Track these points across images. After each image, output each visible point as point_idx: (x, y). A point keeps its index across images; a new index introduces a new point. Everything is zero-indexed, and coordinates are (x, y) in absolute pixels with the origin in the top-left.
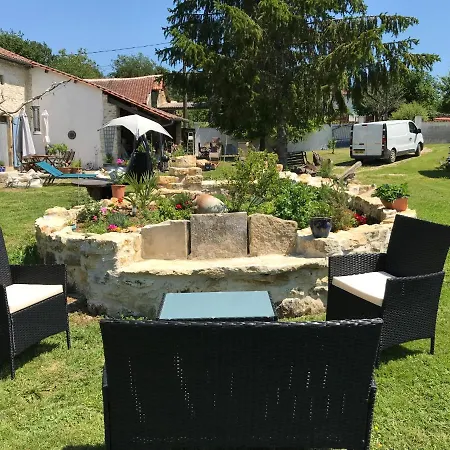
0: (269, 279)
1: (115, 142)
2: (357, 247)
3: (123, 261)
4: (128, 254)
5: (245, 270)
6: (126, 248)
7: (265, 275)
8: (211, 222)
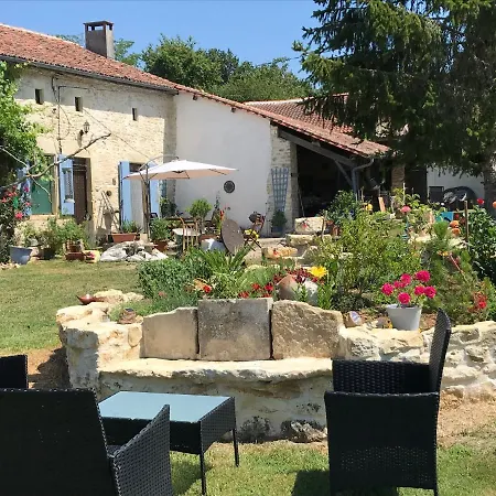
0: (270, 388)
1: (289, 195)
2: (407, 349)
3: (108, 359)
4: (117, 349)
5: (237, 375)
6: (114, 341)
7: (267, 382)
8: (224, 310)
